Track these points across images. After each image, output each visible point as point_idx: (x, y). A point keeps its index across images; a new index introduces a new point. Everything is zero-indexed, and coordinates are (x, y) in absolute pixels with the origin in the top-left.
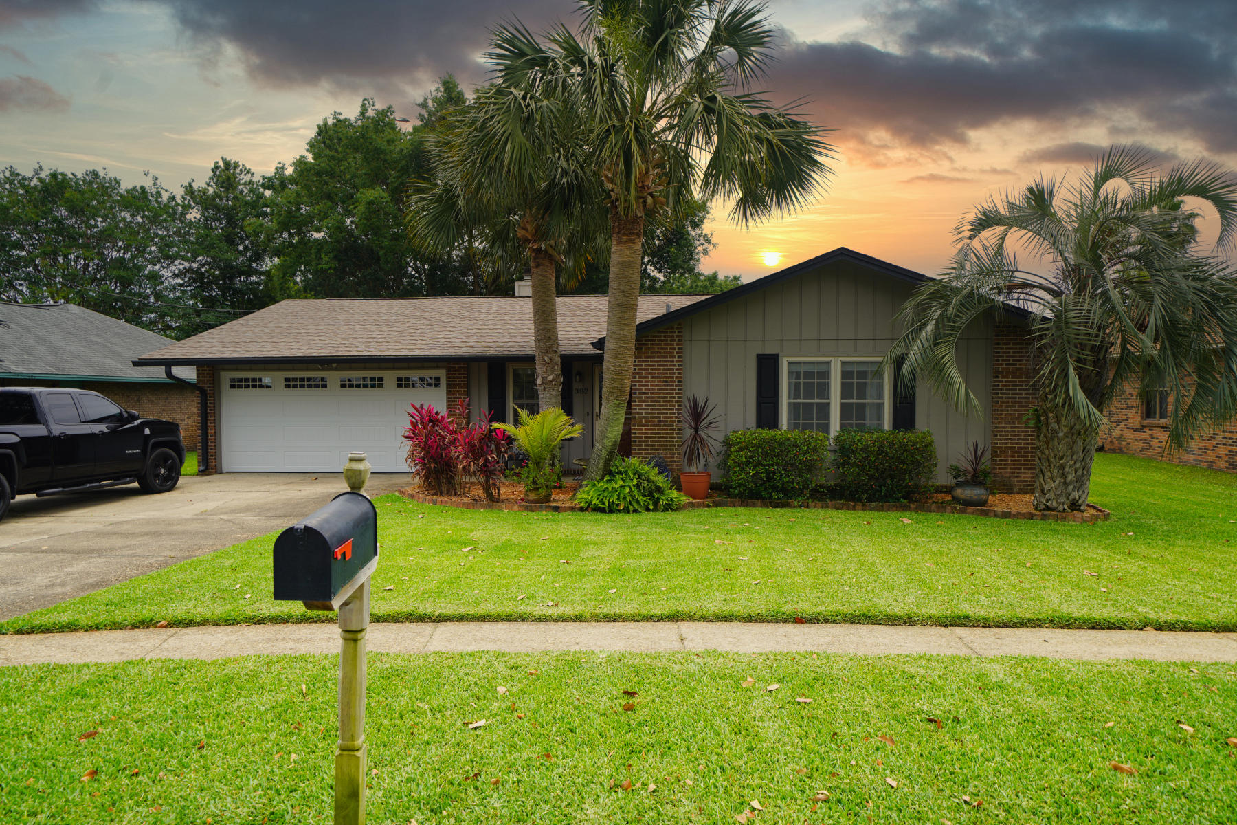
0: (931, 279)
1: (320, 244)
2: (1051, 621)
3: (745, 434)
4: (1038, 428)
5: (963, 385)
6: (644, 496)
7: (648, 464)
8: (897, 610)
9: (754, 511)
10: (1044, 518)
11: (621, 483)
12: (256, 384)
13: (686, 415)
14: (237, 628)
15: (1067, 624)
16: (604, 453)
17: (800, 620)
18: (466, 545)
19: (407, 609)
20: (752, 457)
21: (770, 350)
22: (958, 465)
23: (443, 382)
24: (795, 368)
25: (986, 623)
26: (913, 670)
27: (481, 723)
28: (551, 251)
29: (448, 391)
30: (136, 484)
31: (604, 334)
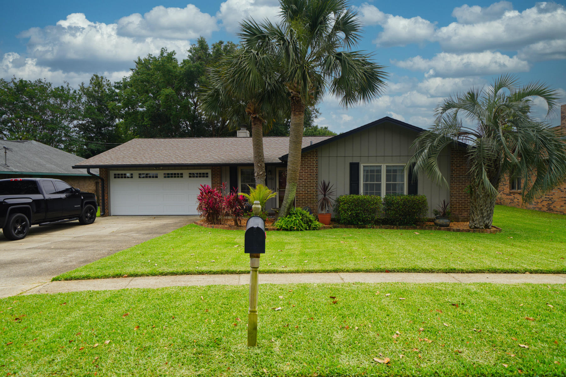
0: (425, 130)
1: (143, 113)
2: (488, 270)
3: (346, 197)
4: (471, 194)
5: (441, 174)
6: (305, 224)
7: (306, 210)
8: (426, 266)
9: (351, 230)
10: (474, 232)
11: (294, 218)
13: (320, 188)
14: (157, 277)
15: (495, 271)
16: (287, 205)
17: (387, 271)
18: (235, 244)
19: (226, 269)
20: (349, 207)
21: (355, 160)
22: (437, 210)
23: (210, 175)
24: (367, 169)
25: (462, 272)
26: (440, 288)
27: (280, 308)
28: (261, 118)
29: (212, 179)
30: (78, 221)
31: (288, 153)
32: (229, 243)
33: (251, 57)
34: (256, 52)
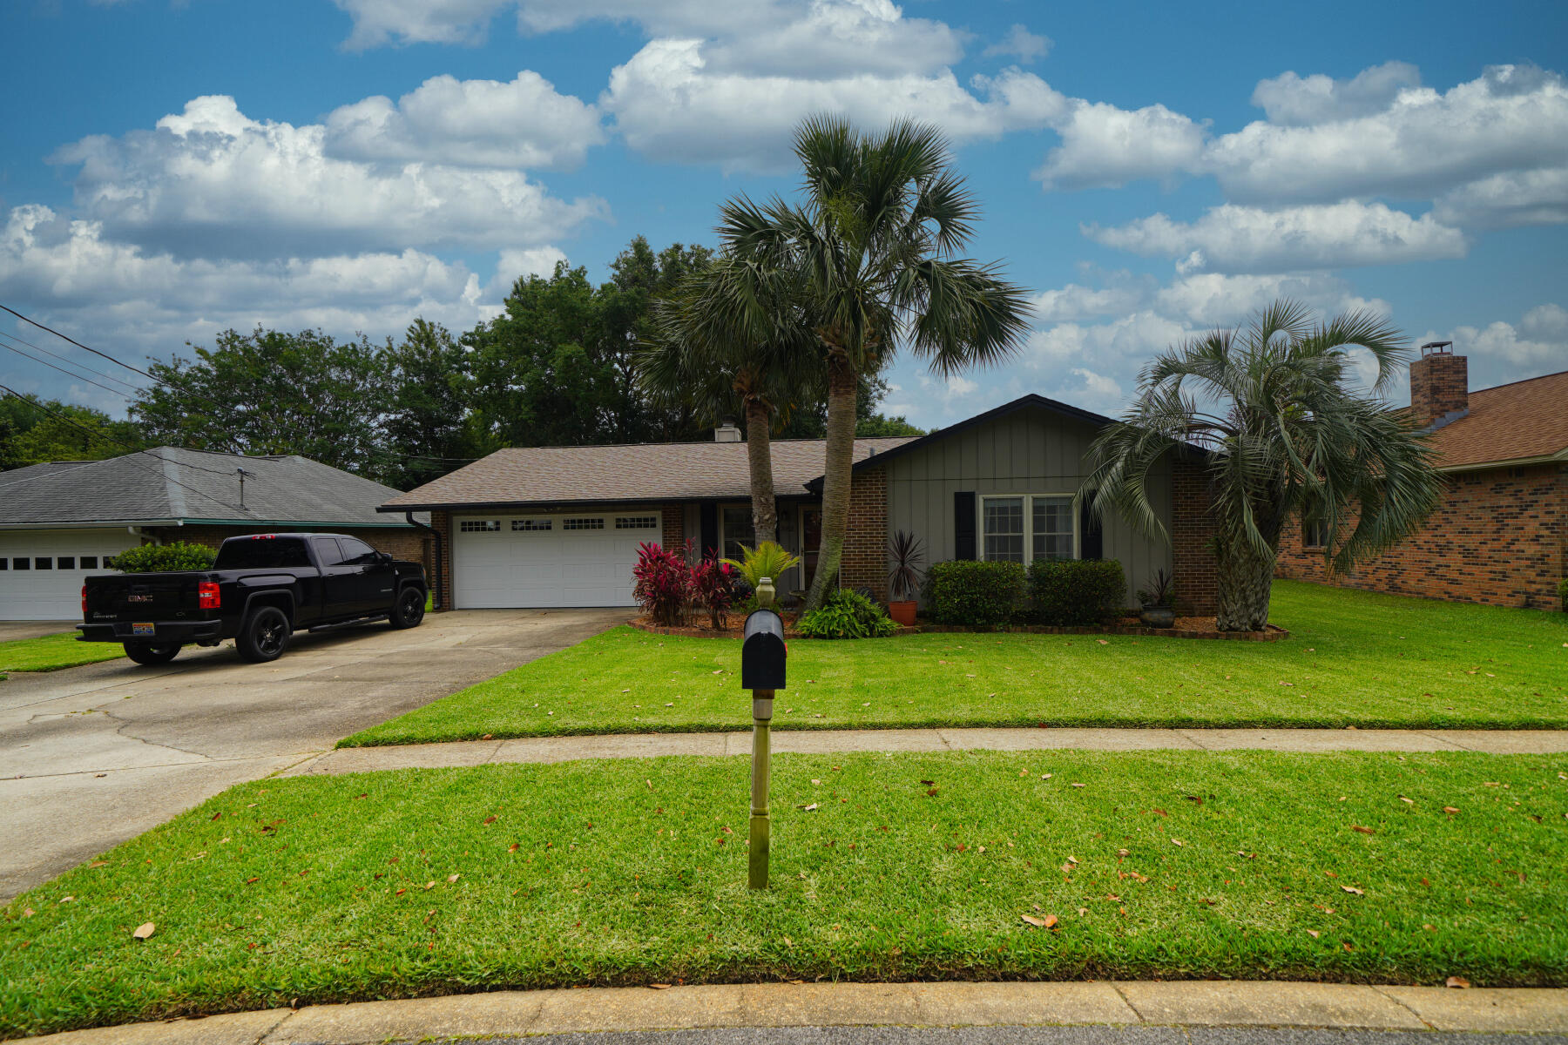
0: (1114, 421)
1: (519, 396)
2: (1265, 722)
3: (948, 566)
4: (1220, 556)
5: (1152, 515)
6: (861, 623)
7: (862, 594)
8: (1126, 714)
9: (962, 635)
10: (1228, 638)
11: (839, 611)
12: (481, 527)
13: (892, 546)
14: (552, 739)
15: (1279, 724)
16: (824, 585)
17: (1043, 725)
18: (715, 669)
19: (697, 721)
20: (956, 587)
21: (966, 488)
22: (1145, 591)
23: (659, 523)
24: (990, 505)
25: (1207, 725)
26: (1159, 761)
27: (815, 806)
28: (765, 402)
29: (664, 531)
30: (387, 621)
31: (823, 473)
32: (701, 666)
33: (746, 276)
34: (756, 264)
